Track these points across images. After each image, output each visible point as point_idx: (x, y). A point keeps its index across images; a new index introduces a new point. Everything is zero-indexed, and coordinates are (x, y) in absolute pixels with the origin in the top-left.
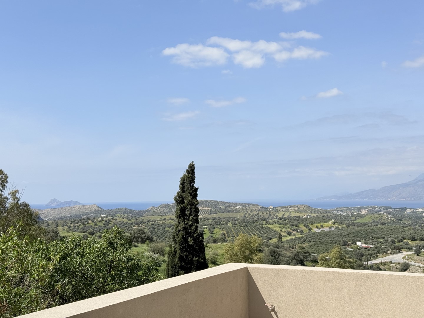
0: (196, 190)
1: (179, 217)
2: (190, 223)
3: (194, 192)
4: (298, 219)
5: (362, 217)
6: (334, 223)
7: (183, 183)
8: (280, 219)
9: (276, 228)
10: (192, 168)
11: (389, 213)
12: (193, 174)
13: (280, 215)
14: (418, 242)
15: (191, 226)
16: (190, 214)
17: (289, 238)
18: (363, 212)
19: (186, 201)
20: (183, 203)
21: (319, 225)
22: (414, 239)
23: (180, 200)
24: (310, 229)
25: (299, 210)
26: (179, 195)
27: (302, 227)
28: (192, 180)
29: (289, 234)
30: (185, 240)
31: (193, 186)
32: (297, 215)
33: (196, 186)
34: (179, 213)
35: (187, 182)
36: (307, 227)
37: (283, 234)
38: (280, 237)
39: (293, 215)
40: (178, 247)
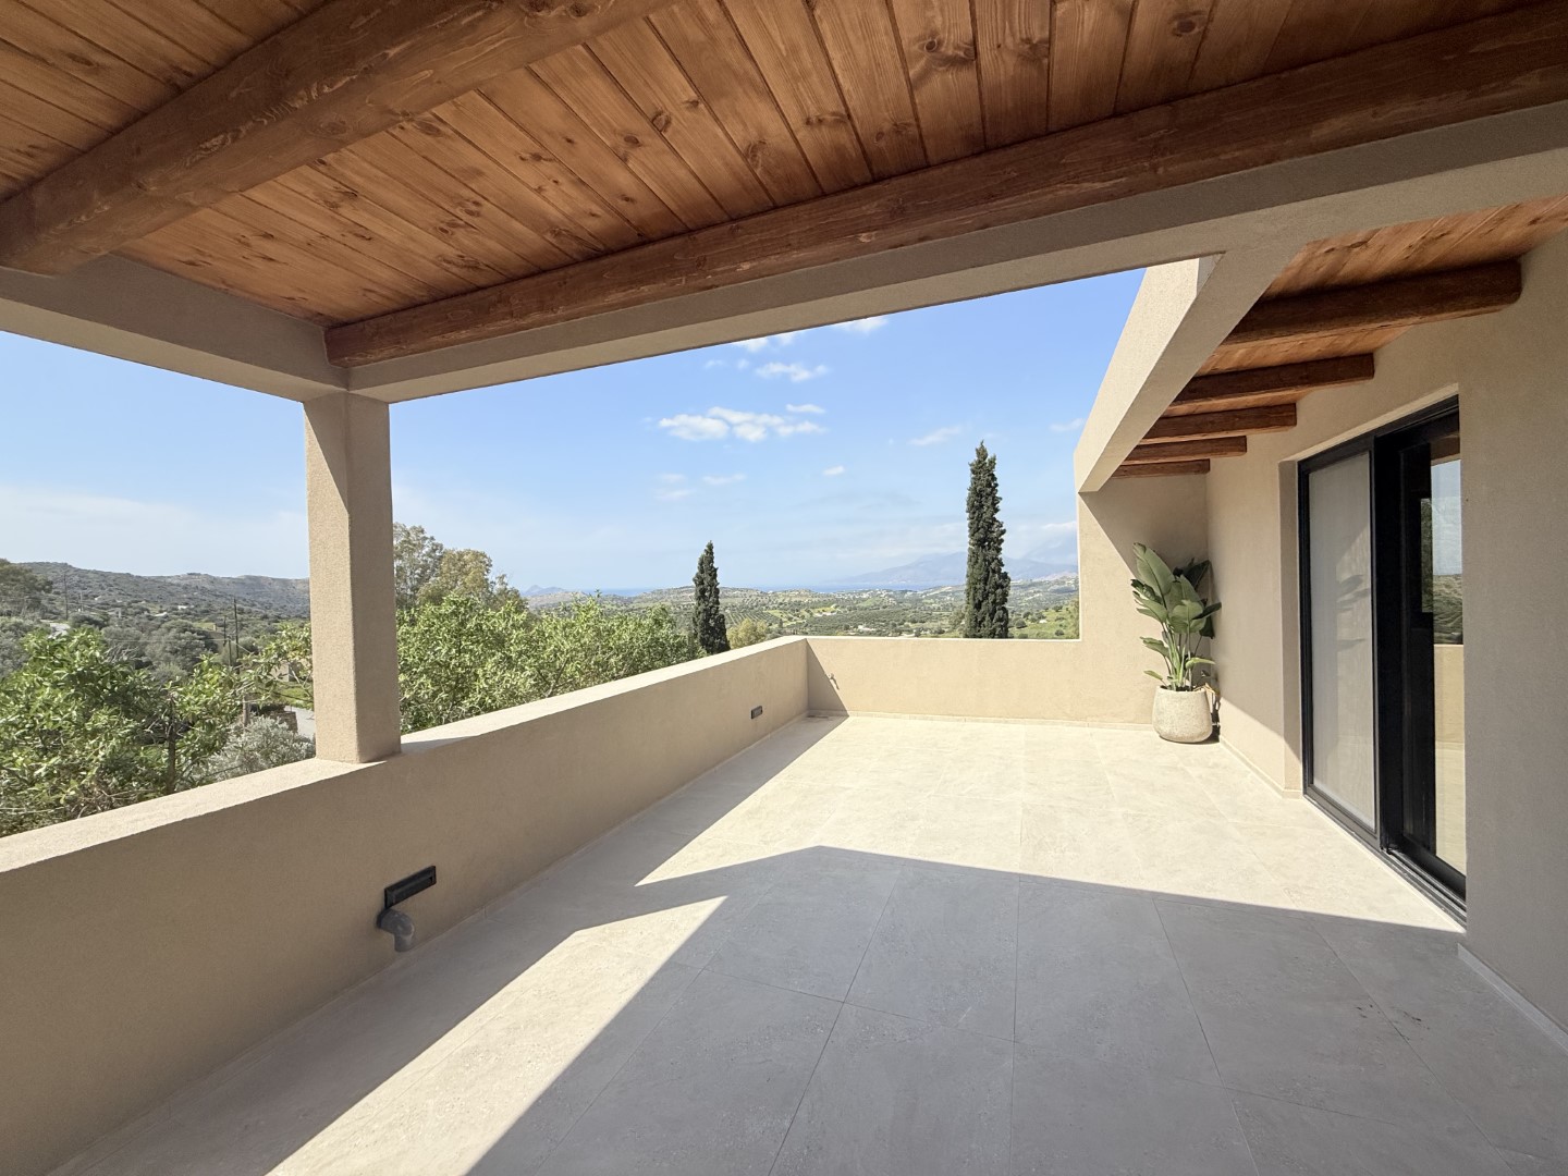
0: (716, 570)
1: (699, 598)
2: (711, 604)
3: (713, 573)
4: (799, 603)
5: (864, 600)
6: (836, 607)
7: (701, 564)
8: (781, 604)
9: (777, 613)
10: (710, 547)
11: (890, 596)
12: (712, 553)
13: (780, 601)
14: (919, 625)
15: (711, 607)
16: (710, 596)
17: (790, 624)
18: (865, 596)
19: (705, 582)
20: (703, 584)
21: (821, 610)
22: (914, 622)
23: (699, 581)
24: (811, 614)
25: (799, 595)
26: (697, 576)
27: (803, 612)
28: (711, 560)
29: (790, 619)
30: (706, 621)
31: (712, 567)
32: (798, 599)
33: (715, 566)
34: (699, 594)
35: (706, 562)
36: (808, 611)
37: (784, 620)
38: (781, 623)
39: (793, 600)
40: (698, 629)
